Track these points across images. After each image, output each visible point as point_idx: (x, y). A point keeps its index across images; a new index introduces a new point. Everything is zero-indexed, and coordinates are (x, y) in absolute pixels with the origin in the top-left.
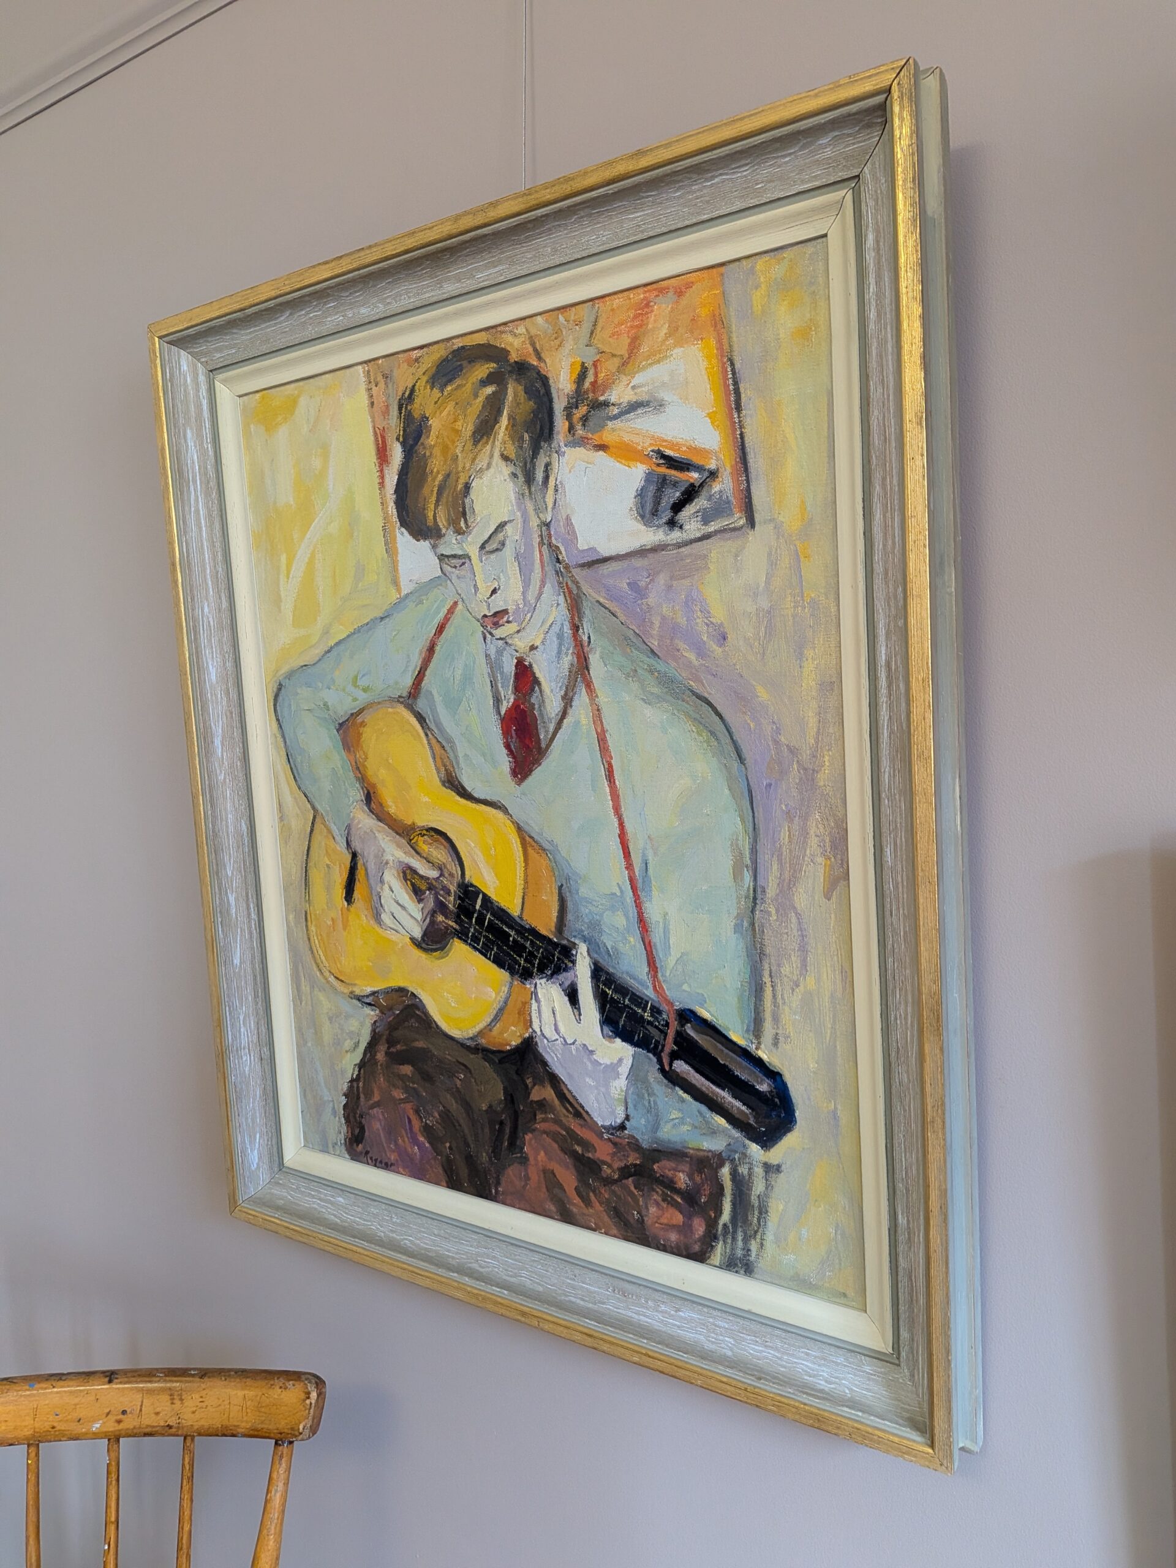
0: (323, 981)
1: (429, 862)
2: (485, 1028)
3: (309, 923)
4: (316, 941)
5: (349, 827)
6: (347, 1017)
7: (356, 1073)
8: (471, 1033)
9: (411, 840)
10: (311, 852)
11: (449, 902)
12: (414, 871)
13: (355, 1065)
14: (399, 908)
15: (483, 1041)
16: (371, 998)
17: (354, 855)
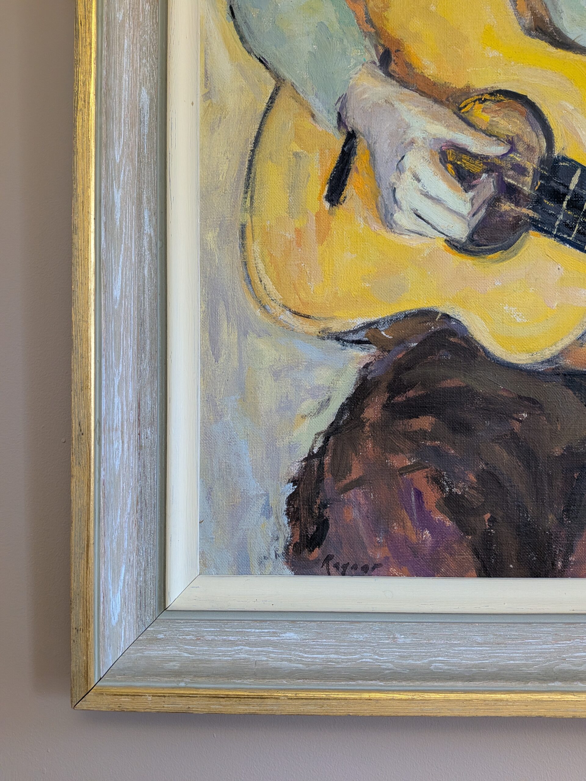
0: (267, 321)
1: (490, 135)
2: (573, 344)
3: (249, 241)
4: (261, 266)
5: (343, 100)
6: (310, 366)
7: (319, 444)
8: (548, 354)
9: (460, 109)
10: (264, 139)
11: (523, 184)
12: (462, 151)
13: (319, 434)
14: (429, 202)
15: (568, 361)
16: (363, 333)
17: (351, 136)
